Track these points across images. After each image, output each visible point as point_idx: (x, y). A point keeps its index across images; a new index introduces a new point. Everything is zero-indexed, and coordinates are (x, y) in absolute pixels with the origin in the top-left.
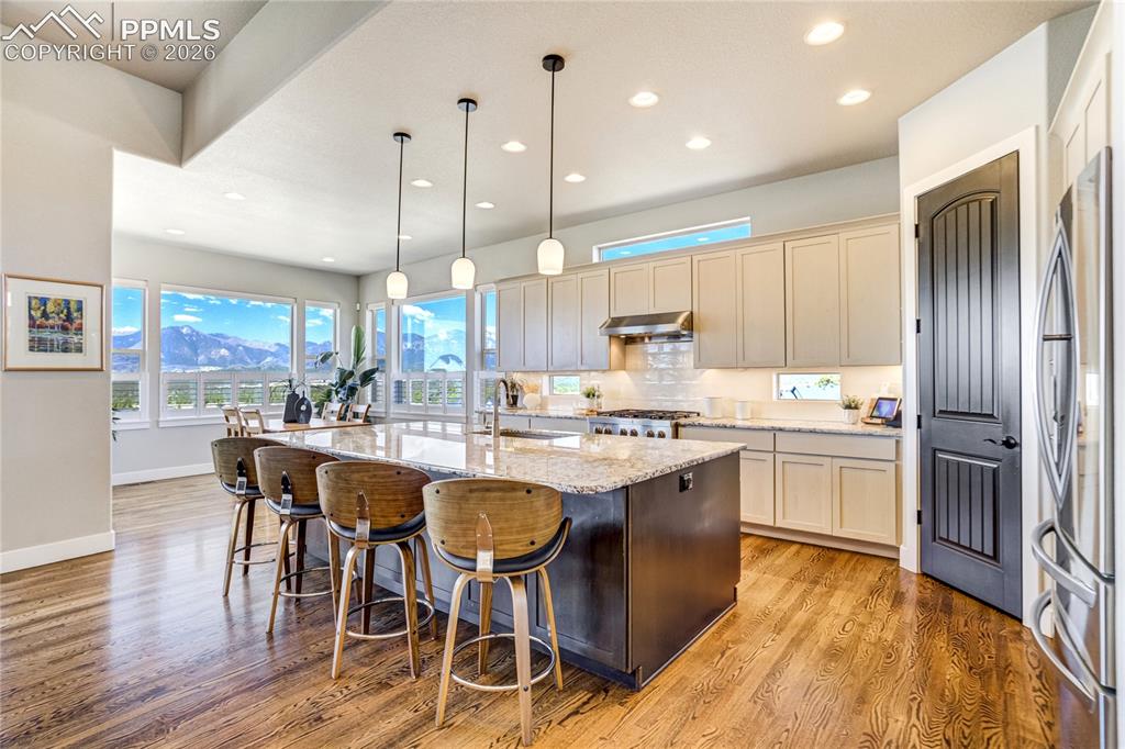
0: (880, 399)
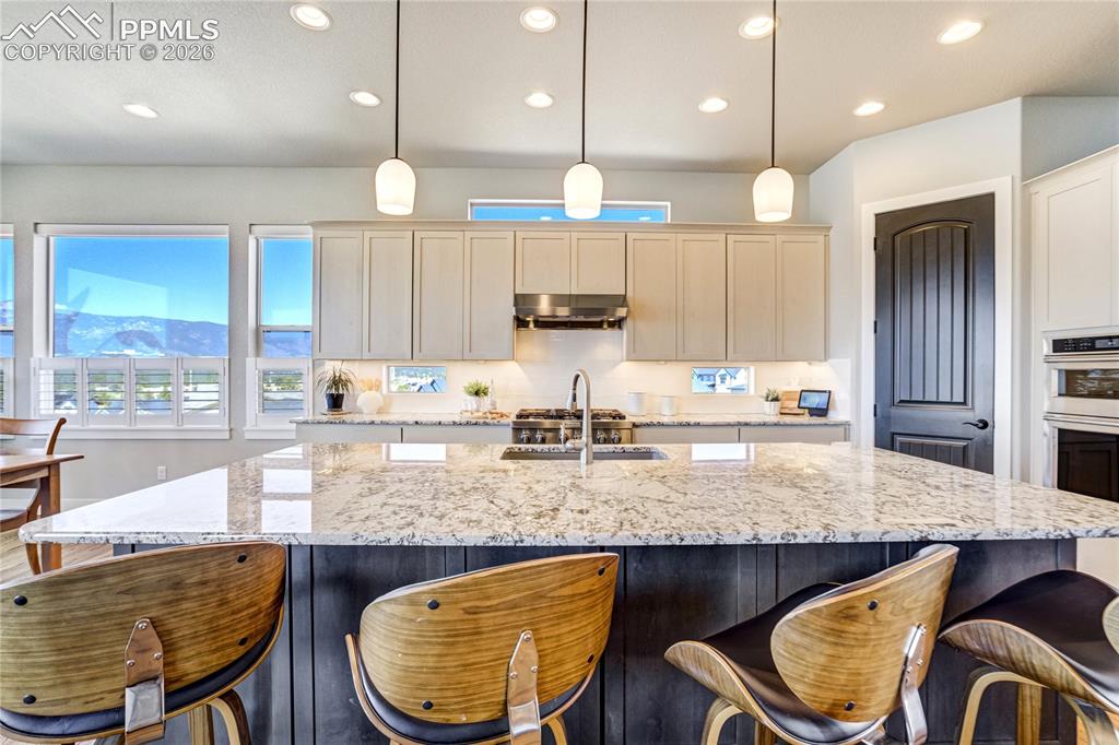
0: (802, 391)
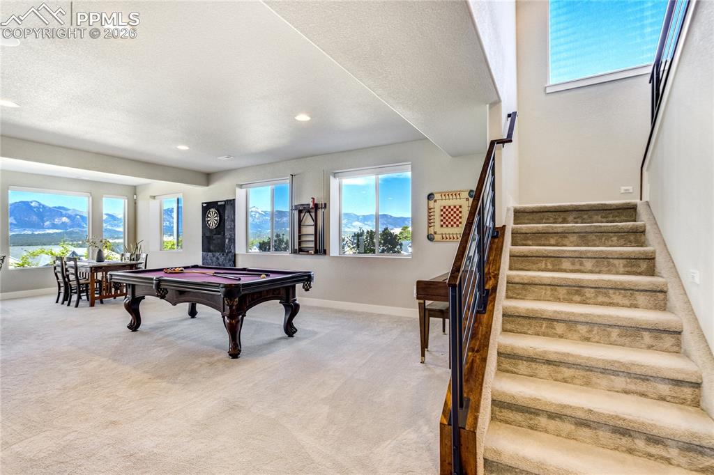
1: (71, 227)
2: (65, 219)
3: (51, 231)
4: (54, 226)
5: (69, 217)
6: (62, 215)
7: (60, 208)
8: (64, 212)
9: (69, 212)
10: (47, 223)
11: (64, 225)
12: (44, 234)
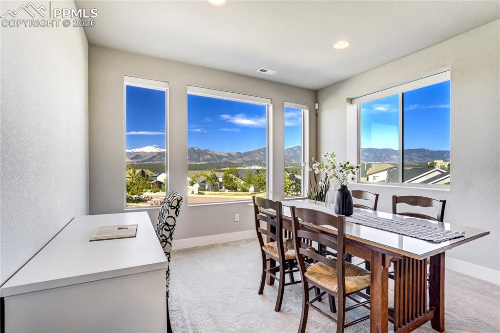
1: (211, 160)
2: (208, 156)
3: (203, 163)
4: (204, 160)
5: (210, 155)
6: (207, 154)
7: (207, 150)
8: (208, 152)
9: (210, 152)
10: (201, 159)
11: (208, 160)
12: (200, 164)
